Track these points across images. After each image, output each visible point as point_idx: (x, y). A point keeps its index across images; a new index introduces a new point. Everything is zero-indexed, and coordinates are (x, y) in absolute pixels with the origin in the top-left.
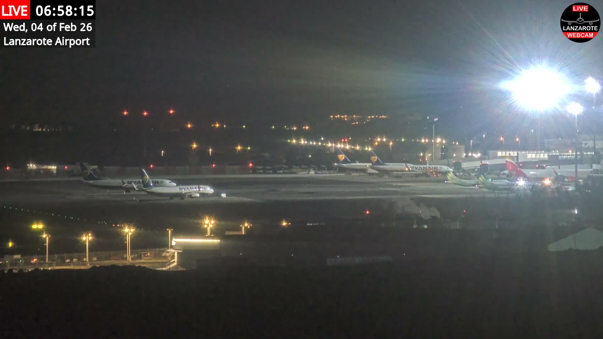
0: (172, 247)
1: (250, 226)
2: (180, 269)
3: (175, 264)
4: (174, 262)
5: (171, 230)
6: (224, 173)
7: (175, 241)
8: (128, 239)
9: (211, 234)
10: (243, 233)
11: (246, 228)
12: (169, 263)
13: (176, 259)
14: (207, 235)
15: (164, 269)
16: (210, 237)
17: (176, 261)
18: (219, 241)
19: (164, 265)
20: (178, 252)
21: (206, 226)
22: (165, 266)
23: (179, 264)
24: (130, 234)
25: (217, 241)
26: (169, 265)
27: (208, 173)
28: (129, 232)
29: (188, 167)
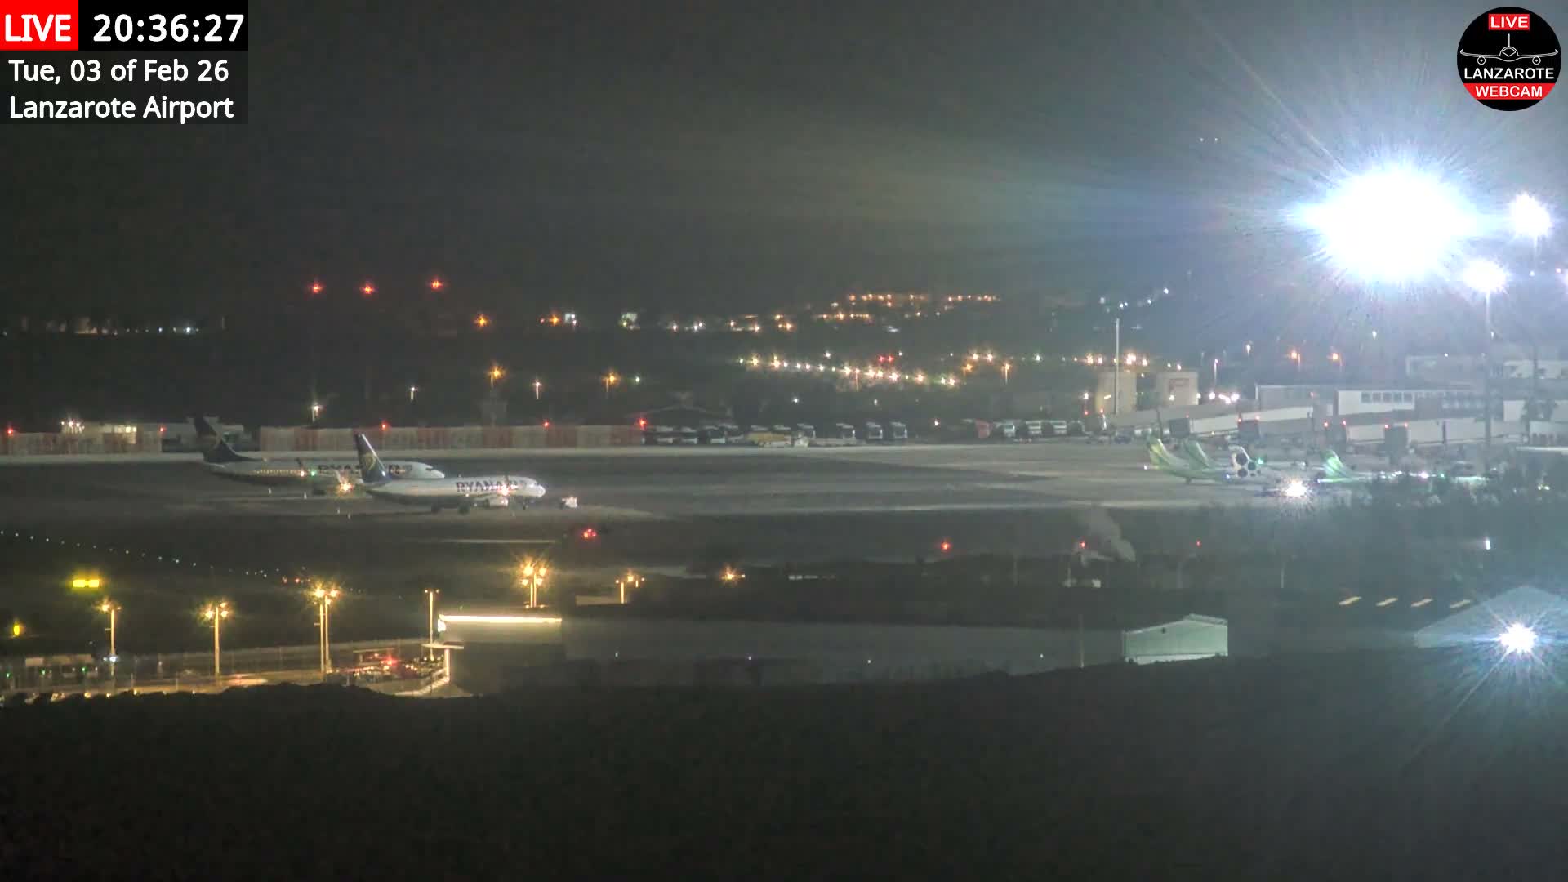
0: (437, 635)
1: (640, 583)
2: (459, 693)
3: (446, 680)
4: (441, 676)
5: (435, 594)
6: (572, 443)
7: (445, 621)
8: (323, 614)
9: (539, 603)
10: (623, 601)
11: (630, 588)
12: (428, 678)
13: (447, 669)
14: (529, 604)
15: (416, 693)
16: (535, 611)
17: (448, 673)
18: (560, 620)
19: (415, 679)
20: (452, 651)
21: (525, 582)
22: (418, 688)
23: (456, 680)
24: (328, 602)
25: (554, 621)
26: (430, 683)
27: (532, 445)
28: (326, 597)
29: (478, 429)
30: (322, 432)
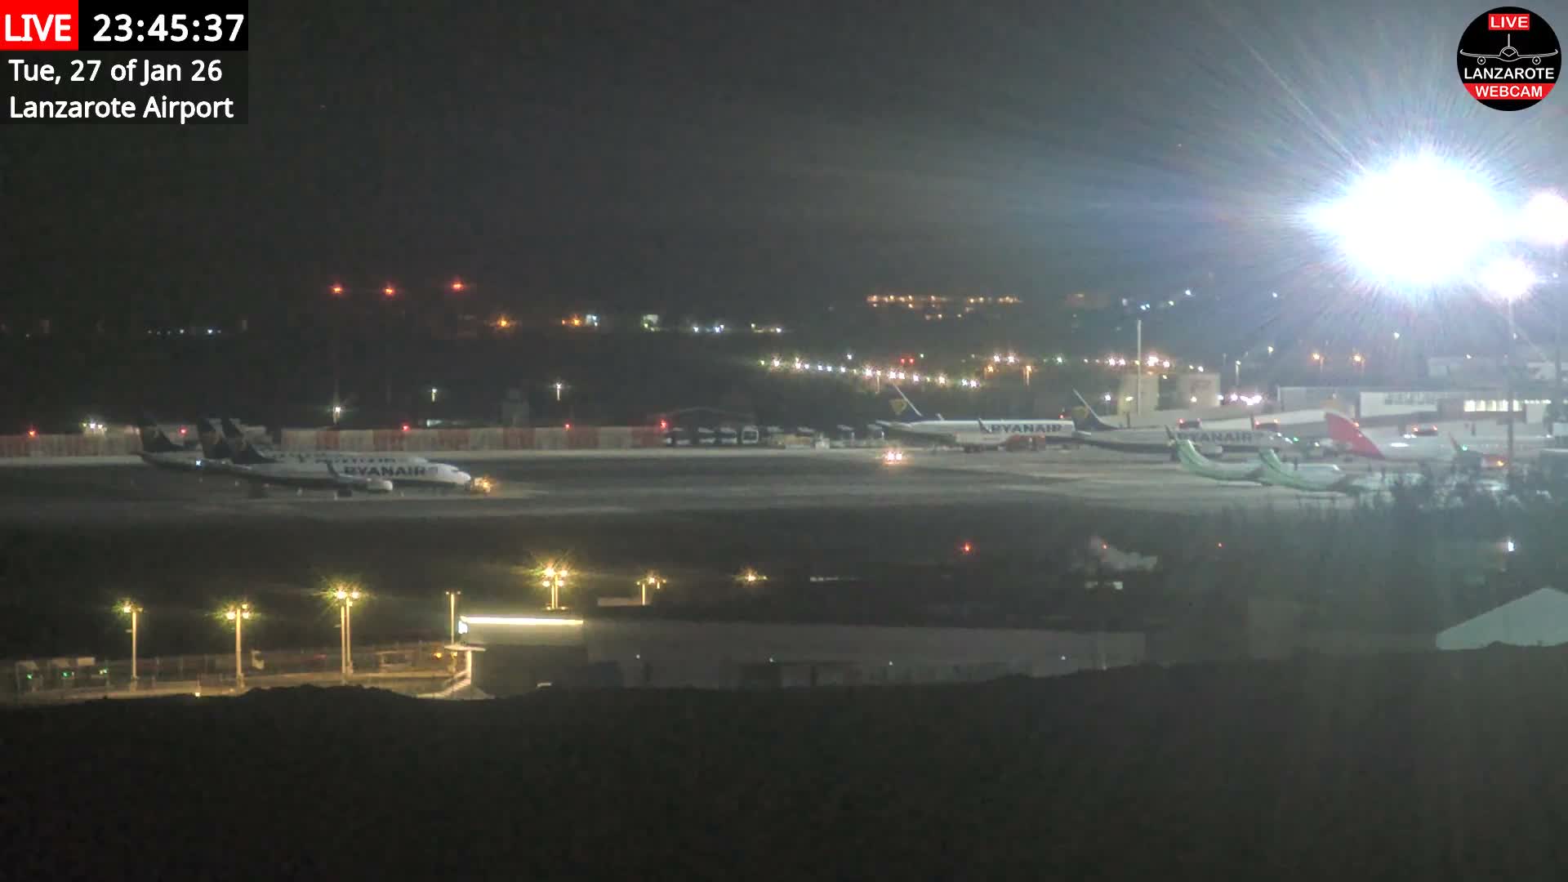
0: (458, 637)
1: (661, 583)
2: (481, 695)
3: (467, 682)
4: (463, 678)
5: (456, 596)
6: (595, 445)
7: (465, 623)
8: (345, 615)
9: (560, 605)
10: (644, 603)
11: (650, 588)
12: (449, 680)
13: (469, 670)
14: (550, 606)
15: (438, 695)
16: (556, 613)
17: (470, 675)
18: (581, 622)
19: (436, 684)
20: (473, 652)
21: (546, 584)
22: (440, 690)
23: (476, 683)
24: (349, 604)
25: (575, 623)
26: (452, 683)
27: (554, 447)
28: (348, 600)
29: (500, 431)
30: (343, 433)
